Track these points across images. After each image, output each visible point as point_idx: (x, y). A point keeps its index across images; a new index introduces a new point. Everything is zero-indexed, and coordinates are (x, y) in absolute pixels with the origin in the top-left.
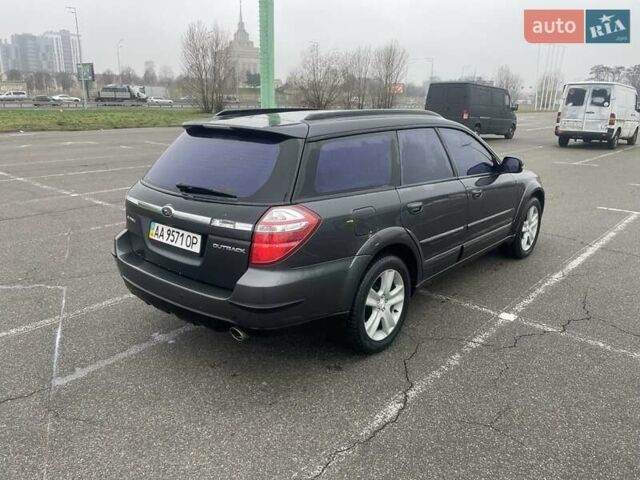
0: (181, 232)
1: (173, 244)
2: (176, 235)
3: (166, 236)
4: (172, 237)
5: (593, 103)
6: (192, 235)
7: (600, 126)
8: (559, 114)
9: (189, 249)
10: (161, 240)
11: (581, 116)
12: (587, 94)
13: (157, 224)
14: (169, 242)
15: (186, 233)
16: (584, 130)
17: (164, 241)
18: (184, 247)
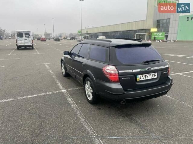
0: (150, 74)
1: (148, 79)
2: (148, 76)
3: (144, 77)
4: (147, 77)
5: (26, 37)
6: (154, 73)
7: (29, 43)
8: (16, 40)
9: (154, 78)
10: (143, 79)
11: (23, 40)
12: (23, 34)
13: (139, 76)
14: (146, 79)
15: (152, 74)
16: (25, 44)
17: (144, 79)
18: (152, 78)
